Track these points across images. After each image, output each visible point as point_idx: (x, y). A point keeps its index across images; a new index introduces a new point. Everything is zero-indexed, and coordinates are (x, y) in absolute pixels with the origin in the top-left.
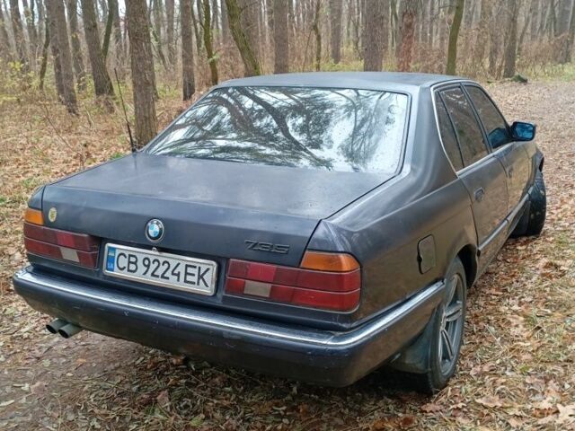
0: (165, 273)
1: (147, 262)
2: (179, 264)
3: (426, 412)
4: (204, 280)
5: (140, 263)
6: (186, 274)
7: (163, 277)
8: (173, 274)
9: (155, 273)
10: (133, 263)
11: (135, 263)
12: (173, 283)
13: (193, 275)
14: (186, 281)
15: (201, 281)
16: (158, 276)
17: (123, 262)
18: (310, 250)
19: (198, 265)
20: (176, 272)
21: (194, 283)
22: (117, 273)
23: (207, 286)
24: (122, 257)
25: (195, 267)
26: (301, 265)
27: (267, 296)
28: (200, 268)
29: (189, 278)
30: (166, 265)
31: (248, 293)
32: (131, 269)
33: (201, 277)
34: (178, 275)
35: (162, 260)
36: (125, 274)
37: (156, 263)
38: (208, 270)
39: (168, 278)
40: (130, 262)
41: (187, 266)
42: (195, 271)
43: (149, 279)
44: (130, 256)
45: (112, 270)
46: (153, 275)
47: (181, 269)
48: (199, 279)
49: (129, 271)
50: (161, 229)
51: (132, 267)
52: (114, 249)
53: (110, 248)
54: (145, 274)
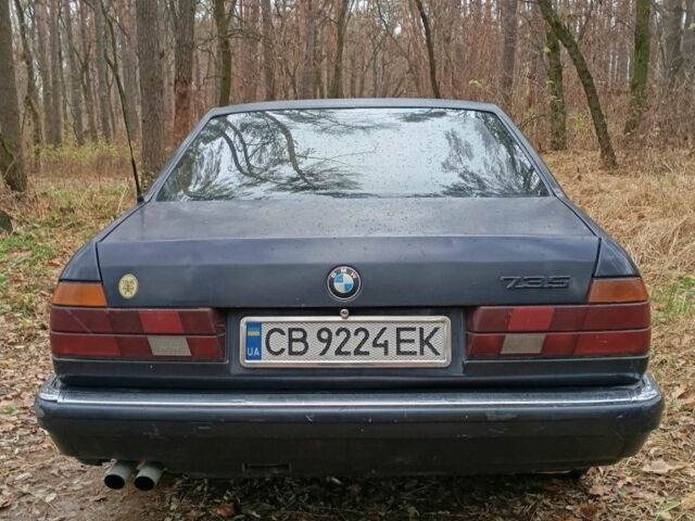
0: (360, 346)
1: (325, 335)
2: (384, 329)
3: (598, 496)
4: (431, 346)
5: (312, 338)
6: (399, 341)
7: (357, 352)
8: (375, 344)
9: (343, 350)
10: (297, 340)
11: (303, 340)
12: (376, 358)
13: (412, 341)
14: (399, 352)
15: (426, 348)
16: (348, 353)
17: (279, 342)
18: (598, 277)
19: (418, 326)
20: (380, 341)
21: (414, 353)
22: (267, 360)
23: (437, 353)
24: (275, 335)
25: (414, 329)
26: (591, 300)
27: (538, 352)
28: (421, 330)
29: (404, 347)
30: (362, 335)
31: (508, 352)
32: (294, 350)
33: (424, 342)
34: (385, 345)
35: (352, 329)
36: (285, 361)
37: (343, 335)
38: (436, 330)
39: (367, 353)
40: (291, 340)
41: (399, 330)
42: (415, 335)
43: (331, 360)
44: (291, 331)
45: (259, 358)
46: (339, 352)
47: (390, 336)
48: (422, 345)
49: (291, 353)
50: (355, 280)
51: (298, 347)
52: (258, 325)
53: (249, 325)
54: (323, 353)
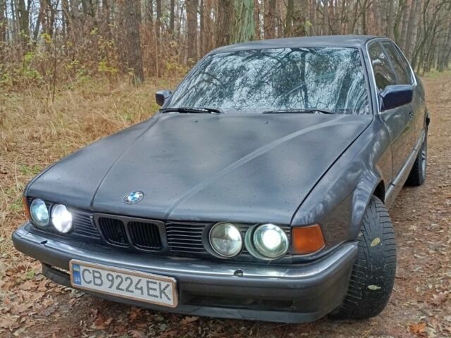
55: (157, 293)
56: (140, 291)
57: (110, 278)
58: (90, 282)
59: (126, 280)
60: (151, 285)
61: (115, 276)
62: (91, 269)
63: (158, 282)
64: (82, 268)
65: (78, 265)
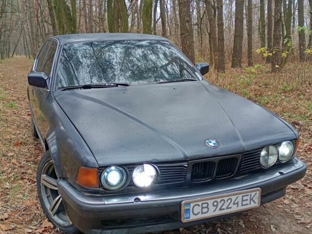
55: (248, 202)
56: (236, 205)
57: (215, 204)
58: (199, 213)
59: (227, 201)
60: (245, 198)
61: (219, 201)
62: (200, 203)
63: (249, 194)
64: (192, 205)
65: (189, 204)
